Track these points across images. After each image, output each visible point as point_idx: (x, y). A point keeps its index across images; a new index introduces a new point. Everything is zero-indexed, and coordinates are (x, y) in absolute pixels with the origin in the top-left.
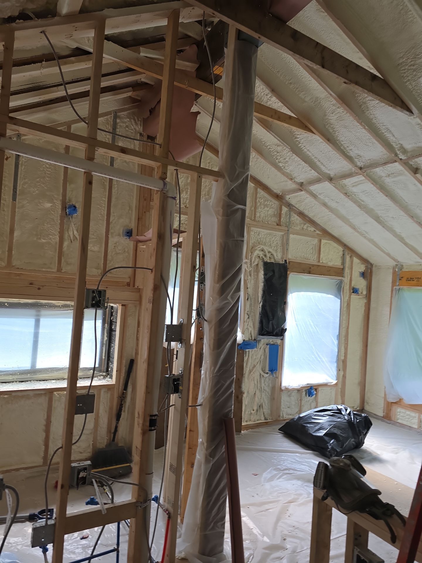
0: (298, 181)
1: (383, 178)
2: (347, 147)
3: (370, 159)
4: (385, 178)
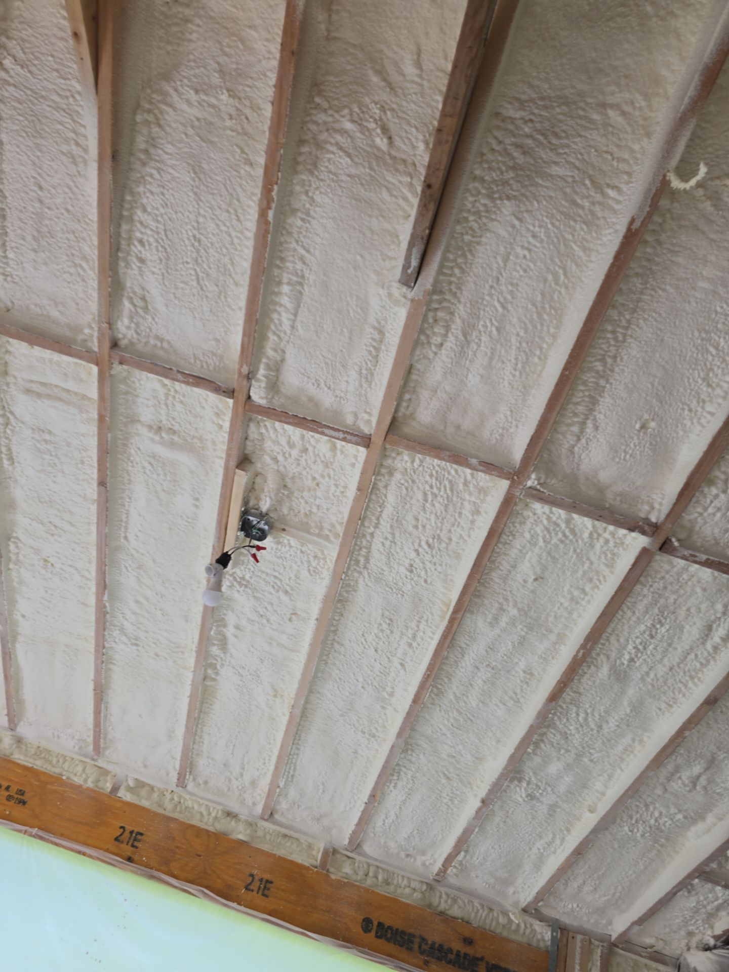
1: (139, 426)
2: (141, 242)
3: (162, 340)
4: (143, 431)
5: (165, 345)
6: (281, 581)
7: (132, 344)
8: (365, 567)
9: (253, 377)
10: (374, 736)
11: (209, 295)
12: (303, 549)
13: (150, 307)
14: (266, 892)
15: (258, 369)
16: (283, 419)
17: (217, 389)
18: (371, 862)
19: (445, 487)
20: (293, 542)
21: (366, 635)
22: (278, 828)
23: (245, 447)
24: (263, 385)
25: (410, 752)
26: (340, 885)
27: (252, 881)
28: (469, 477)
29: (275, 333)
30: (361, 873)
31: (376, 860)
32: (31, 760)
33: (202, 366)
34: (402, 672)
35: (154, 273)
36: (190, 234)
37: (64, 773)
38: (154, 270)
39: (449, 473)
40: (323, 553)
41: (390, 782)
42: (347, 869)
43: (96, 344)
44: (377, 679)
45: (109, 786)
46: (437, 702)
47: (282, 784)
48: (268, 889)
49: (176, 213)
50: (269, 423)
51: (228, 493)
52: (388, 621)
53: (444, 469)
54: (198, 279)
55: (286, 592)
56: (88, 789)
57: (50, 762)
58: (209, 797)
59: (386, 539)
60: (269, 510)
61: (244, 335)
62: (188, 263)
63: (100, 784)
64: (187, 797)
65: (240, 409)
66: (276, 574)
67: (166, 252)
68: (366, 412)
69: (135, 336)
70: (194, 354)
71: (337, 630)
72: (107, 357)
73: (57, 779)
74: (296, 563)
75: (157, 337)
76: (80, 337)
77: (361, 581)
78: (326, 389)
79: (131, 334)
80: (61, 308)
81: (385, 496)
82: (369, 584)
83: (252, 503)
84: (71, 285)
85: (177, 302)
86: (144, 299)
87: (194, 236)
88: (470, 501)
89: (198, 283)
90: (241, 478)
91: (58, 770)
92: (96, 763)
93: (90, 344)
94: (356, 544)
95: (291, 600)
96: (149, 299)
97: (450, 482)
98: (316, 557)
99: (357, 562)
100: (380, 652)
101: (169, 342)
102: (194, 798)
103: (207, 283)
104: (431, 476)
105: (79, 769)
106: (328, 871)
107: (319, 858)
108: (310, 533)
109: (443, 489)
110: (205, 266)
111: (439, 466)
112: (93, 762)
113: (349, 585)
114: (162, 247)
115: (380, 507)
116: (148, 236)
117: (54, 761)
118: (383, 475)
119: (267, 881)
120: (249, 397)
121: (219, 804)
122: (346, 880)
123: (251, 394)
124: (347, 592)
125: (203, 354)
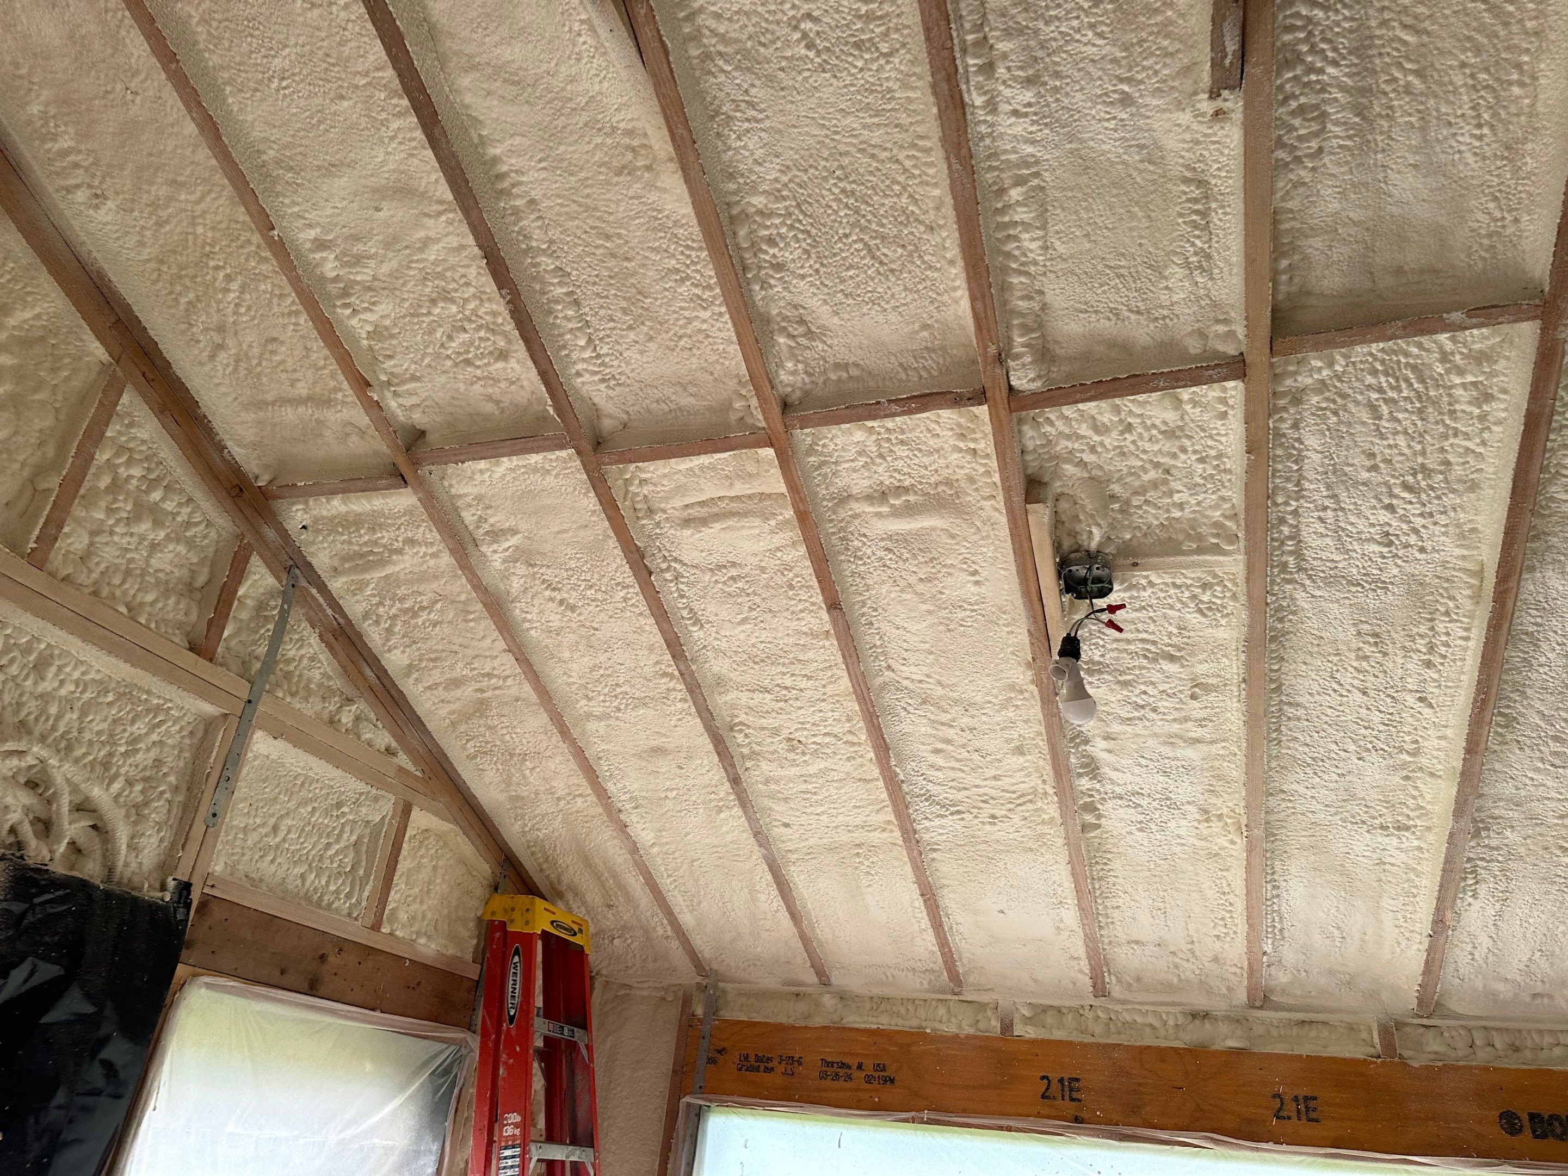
0: (401, 416)
1: (850, 503)
2: (770, 241)
3: (846, 367)
5: (854, 372)
6: (1154, 643)
7: (807, 393)
8: (1300, 569)
9: (1007, 356)
10: (1408, 828)
11: (893, 266)
12: (1178, 582)
13: (813, 329)
14: (1313, 1115)
15: (1010, 340)
16: (1078, 396)
17: (958, 400)
18: (1471, 1023)
19: (1407, 380)
20: (1154, 578)
21: (1338, 675)
22: (1285, 1015)
23: (1025, 466)
24: (1028, 359)
25: (1483, 834)
26: (1431, 1073)
27: (1282, 1104)
28: (1449, 346)
29: (1020, 273)
30: (1461, 1044)
31: (1481, 1018)
32: (870, 1019)
33: (921, 377)
34: (1427, 711)
35: (803, 277)
36: (837, 191)
37: (924, 1024)
38: (802, 272)
39: (1407, 354)
40: (1215, 576)
41: (1464, 891)
42: (1434, 1045)
43: (760, 417)
44: (1382, 736)
45: (995, 1025)
46: (1509, 737)
47: (1268, 948)
48: (1315, 1110)
49: (806, 171)
50: (1051, 413)
51: (1026, 545)
52: (1372, 640)
53: (1395, 352)
54: (870, 251)
55: (1172, 658)
56: (968, 1037)
57: (898, 1015)
58: (1153, 998)
59: (1325, 508)
60: (1100, 544)
61: (973, 299)
62: (846, 236)
63: (982, 1025)
64: (1118, 1008)
65: (1003, 413)
66: (1145, 636)
67: (810, 236)
68: (1218, 321)
69: (807, 380)
70: (901, 365)
71: (1281, 684)
72: (781, 429)
73: (919, 1036)
74: (1172, 607)
75: (837, 366)
76: (733, 417)
77: (1300, 595)
78: (1133, 317)
79: (801, 379)
80: (693, 390)
81: (1299, 440)
82: (1318, 593)
83: (1067, 544)
84: (695, 351)
85: (851, 301)
86: (802, 322)
87: (843, 191)
88: (1464, 386)
89: (873, 257)
90: (1039, 516)
91: (915, 1023)
92: (961, 998)
93: (750, 421)
94: (1272, 539)
95: (1183, 666)
96: (808, 318)
97: (1414, 368)
98: (1205, 586)
99: (1284, 566)
100: (1372, 693)
101: (856, 365)
102: (1129, 1007)
103: (885, 251)
104: (1374, 372)
105: (942, 1011)
106: (1401, 1056)
107: (1376, 1040)
108: (1183, 553)
109: (1404, 385)
110: (874, 226)
111: (1383, 350)
112: (956, 998)
113: (1280, 608)
114: (803, 231)
115: (1296, 462)
116: (777, 227)
117: (903, 1011)
118: (1285, 409)
119: (1306, 1098)
120: (1011, 388)
121: (1173, 1004)
122: (1440, 1064)
123: (1013, 383)
124: (1281, 620)
125: (914, 357)
